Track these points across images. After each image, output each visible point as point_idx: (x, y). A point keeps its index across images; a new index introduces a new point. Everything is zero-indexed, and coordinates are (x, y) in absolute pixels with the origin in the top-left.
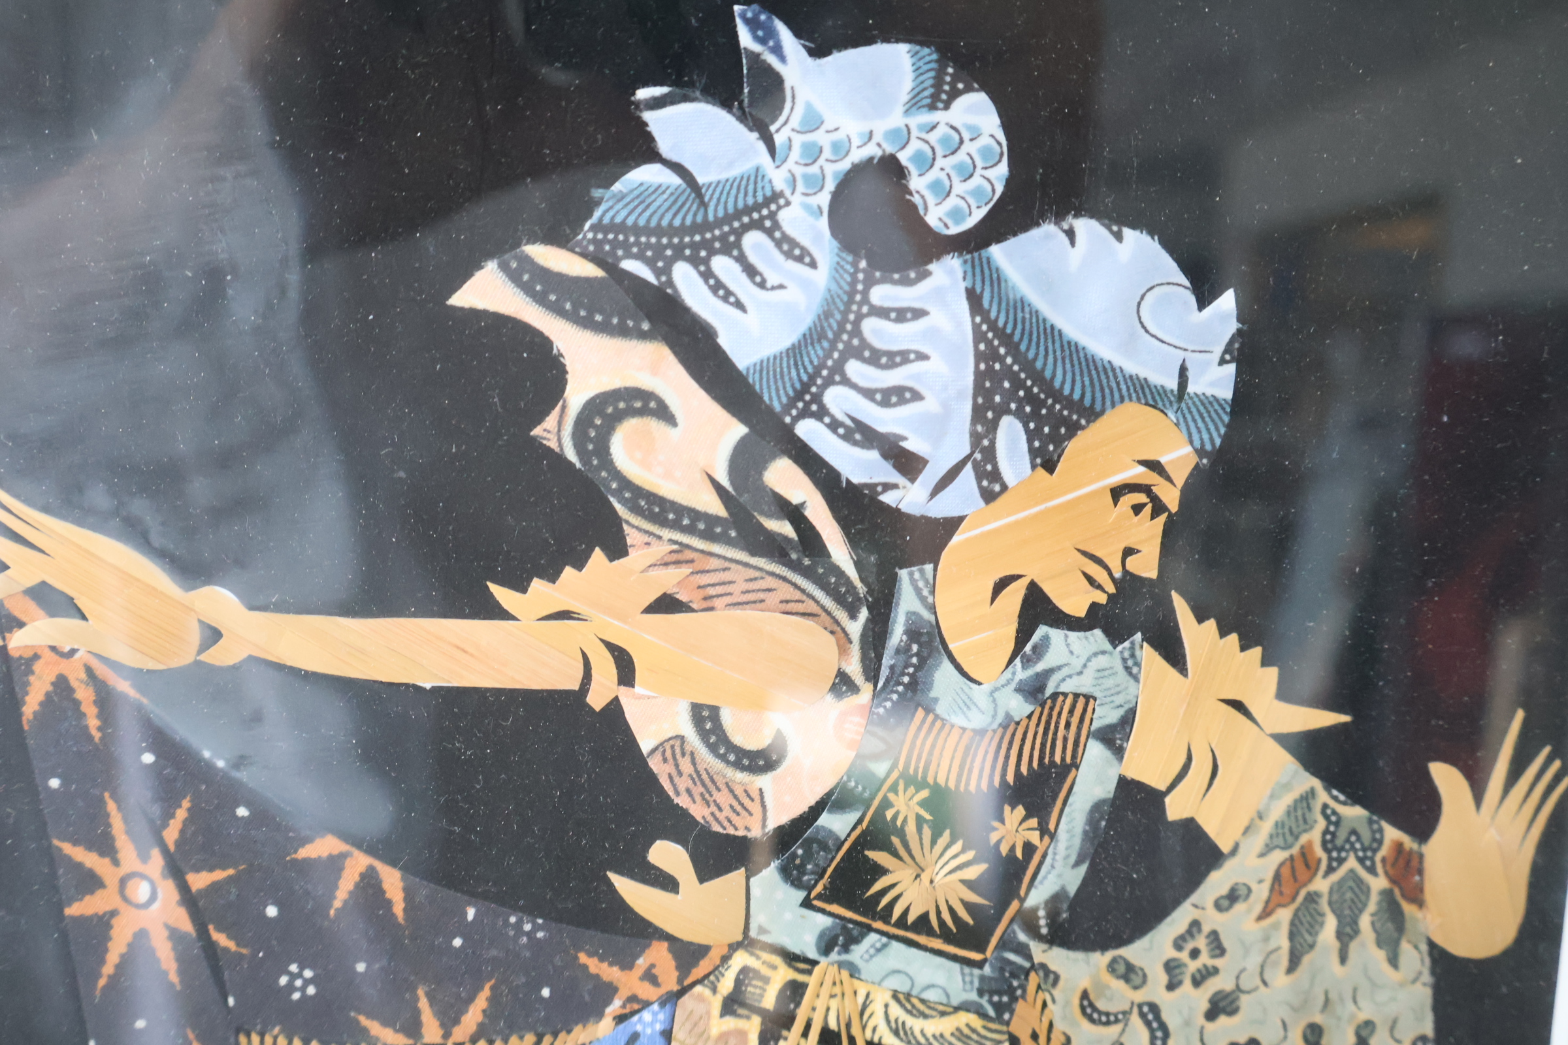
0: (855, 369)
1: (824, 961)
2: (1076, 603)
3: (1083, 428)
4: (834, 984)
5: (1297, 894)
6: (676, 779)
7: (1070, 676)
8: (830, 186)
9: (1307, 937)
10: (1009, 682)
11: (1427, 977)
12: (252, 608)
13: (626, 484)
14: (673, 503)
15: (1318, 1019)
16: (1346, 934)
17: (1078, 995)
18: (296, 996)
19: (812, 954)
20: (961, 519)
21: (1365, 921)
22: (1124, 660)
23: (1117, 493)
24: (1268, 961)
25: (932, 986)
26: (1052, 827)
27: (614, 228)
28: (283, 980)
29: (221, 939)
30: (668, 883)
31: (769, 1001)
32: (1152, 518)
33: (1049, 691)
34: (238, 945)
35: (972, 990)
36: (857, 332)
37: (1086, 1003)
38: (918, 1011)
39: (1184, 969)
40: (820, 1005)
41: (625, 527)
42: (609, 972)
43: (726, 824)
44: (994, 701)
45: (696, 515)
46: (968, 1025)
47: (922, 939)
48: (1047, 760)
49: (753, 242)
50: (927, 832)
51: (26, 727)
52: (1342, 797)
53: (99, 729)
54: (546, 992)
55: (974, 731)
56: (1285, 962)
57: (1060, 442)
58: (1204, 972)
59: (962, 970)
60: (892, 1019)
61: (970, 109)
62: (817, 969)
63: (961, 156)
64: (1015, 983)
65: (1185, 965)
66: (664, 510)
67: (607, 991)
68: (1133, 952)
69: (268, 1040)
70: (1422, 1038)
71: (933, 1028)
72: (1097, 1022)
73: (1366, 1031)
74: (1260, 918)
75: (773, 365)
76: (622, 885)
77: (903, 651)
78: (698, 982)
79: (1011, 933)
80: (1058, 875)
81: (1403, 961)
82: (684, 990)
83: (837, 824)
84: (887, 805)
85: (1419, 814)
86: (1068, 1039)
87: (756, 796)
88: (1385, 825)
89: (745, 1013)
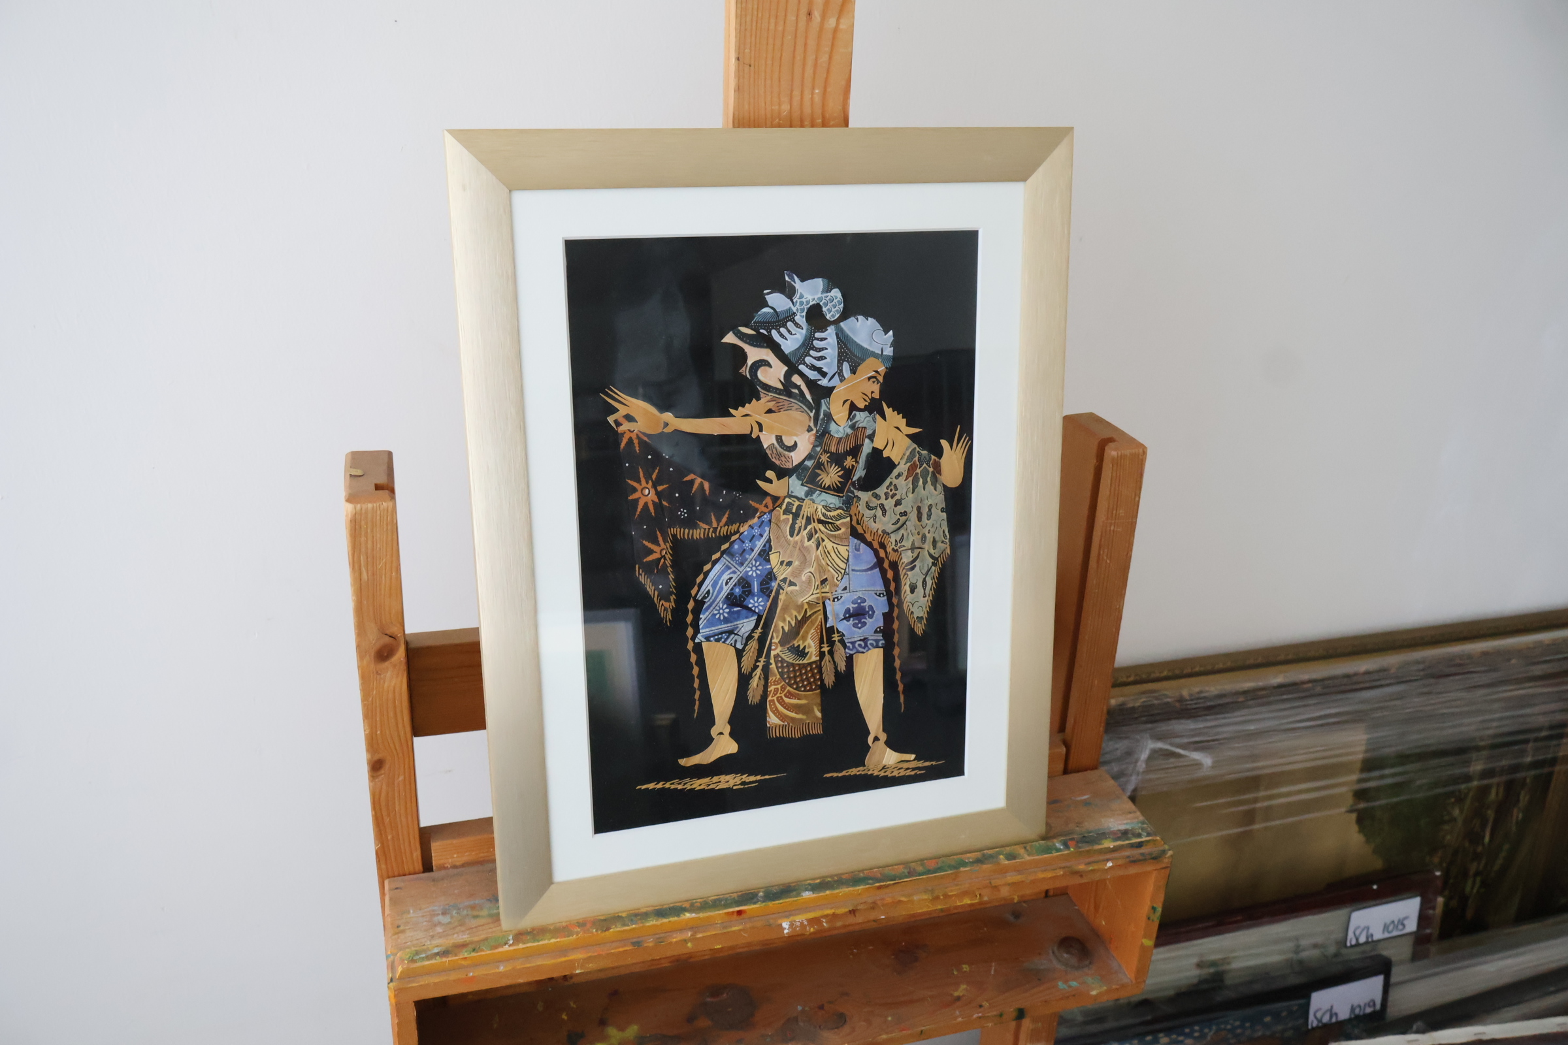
0: (812, 352)
1: (806, 499)
2: (861, 405)
3: (862, 364)
4: (809, 505)
5: (913, 474)
6: (772, 455)
7: (861, 423)
8: (806, 311)
9: (916, 484)
10: (847, 425)
11: (943, 493)
12: (676, 417)
13: (761, 382)
14: (771, 387)
15: (920, 505)
16: (925, 483)
17: (865, 503)
18: (682, 517)
19: (804, 497)
20: (835, 387)
21: (929, 479)
22: (873, 418)
23: (869, 378)
24: (908, 491)
25: (832, 503)
26: (858, 461)
27: (758, 322)
28: (679, 513)
29: (665, 503)
30: (770, 481)
31: (794, 511)
32: (877, 384)
33: (856, 427)
34: (669, 504)
35: (841, 504)
36: (812, 344)
37: (867, 505)
38: (829, 510)
39: (889, 494)
40: (806, 511)
41: (760, 393)
43: (784, 465)
44: (844, 430)
45: (777, 389)
46: (840, 513)
47: (829, 492)
48: (856, 444)
49: (790, 324)
50: (829, 464)
51: (621, 451)
52: (922, 449)
53: (639, 450)
54: (742, 512)
55: (839, 438)
56: (911, 491)
57: (856, 367)
58: (894, 495)
59: (838, 498)
60: (823, 512)
61: (835, 292)
62: (805, 501)
63: (833, 303)
64: (851, 501)
66: (770, 389)
67: (756, 510)
68: (877, 491)
69: (675, 529)
70: (943, 508)
71: (832, 514)
72: (870, 510)
73: (930, 507)
74: (905, 480)
75: (793, 353)
76: (759, 482)
77: (823, 419)
78: (777, 507)
79: (849, 488)
80: (860, 473)
81: (937, 489)
82: (774, 509)
83: (809, 463)
84: (820, 458)
85: (939, 453)
86: (863, 515)
87: (790, 457)
88: (932, 455)
89: (789, 513)
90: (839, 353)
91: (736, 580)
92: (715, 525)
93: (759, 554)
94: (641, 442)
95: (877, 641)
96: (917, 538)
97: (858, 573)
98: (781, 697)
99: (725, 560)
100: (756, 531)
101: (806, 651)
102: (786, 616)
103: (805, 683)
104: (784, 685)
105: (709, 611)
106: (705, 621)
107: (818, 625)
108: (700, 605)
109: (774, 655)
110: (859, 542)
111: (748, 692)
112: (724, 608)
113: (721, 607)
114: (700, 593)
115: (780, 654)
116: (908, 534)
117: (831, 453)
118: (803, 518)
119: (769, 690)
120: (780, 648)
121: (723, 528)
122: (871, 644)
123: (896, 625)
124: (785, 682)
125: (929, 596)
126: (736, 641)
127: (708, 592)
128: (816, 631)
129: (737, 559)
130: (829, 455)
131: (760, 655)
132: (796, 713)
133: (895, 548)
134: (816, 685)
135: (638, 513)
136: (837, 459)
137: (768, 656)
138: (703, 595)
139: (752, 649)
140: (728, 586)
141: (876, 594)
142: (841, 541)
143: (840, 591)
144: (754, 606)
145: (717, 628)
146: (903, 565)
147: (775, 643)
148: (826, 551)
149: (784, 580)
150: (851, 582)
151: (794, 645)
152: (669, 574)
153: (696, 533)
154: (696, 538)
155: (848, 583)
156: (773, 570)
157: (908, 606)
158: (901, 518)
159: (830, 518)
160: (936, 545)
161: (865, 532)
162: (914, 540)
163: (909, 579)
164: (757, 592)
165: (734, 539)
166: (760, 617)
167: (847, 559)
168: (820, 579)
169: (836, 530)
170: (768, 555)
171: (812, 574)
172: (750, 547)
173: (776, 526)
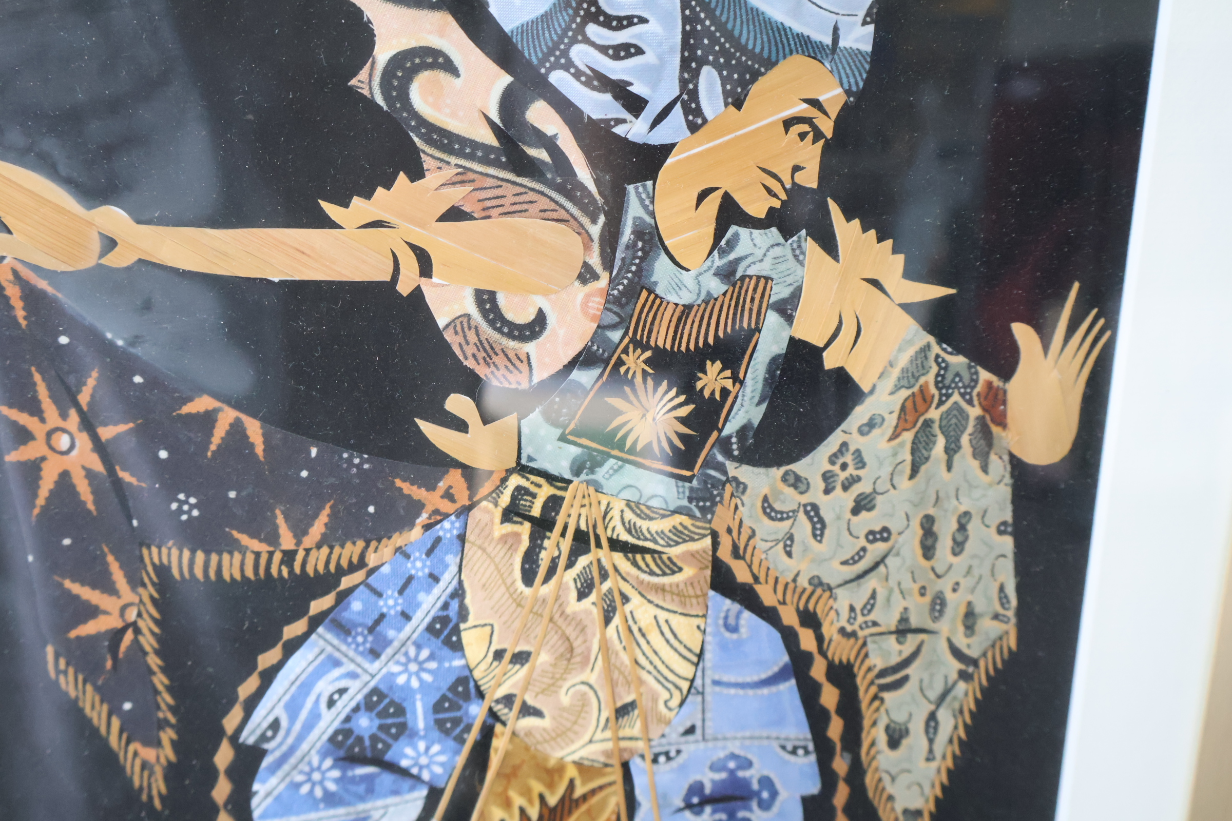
0: (592, 30)
1: (576, 481)
2: (757, 207)
3: (763, 74)
4: (584, 497)
5: (917, 421)
6: (465, 347)
7: (754, 263)
9: (924, 452)
10: (709, 268)
11: (1008, 480)
12: (139, 222)
13: (422, 122)
14: (458, 136)
15: (931, 511)
16: (951, 450)
17: (761, 499)
19: (567, 475)
20: (673, 145)
21: (965, 440)
22: (793, 250)
23: (788, 124)
24: (896, 470)
25: (655, 496)
26: (741, 376)
28: (175, 506)
29: (125, 476)
30: (461, 426)
31: (536, 512)
32: (814, 142)
33: (739, 275)
34: (138, 481)
35: (684, 498)
36: (594, 2)
37: (766, 505)
38: (646, 514)
39: (836, 478)
40: (574, 512)
41: (422, 155)
42: (417, 493)
43: (502, 379)
44: (699, 282)
45: (475, 145)
46: (681, 524)
47: (647, 462)
48: (737, 327)
50: (649, 381)
52: (949, 349)
53: (25, 318)
54: (371, 509)
55: (684, 306)
56: (908, 471)
57: (746, 85)
58: (851, 480)
59: (676, 483)
60: (626, 521)
62: (571, 487)
64: (715, 492)
65: (837, 475)
66: (450, 142)
67: (417, 507)
68: (799, 467)
69: (164, 551)
70: (1004, 523)
71: (656, 526)
72: (774, 518)
73: (964, 518)
74: (891, 439)
75: (531, 28)
76: (427, 428)
77: (631, 246)
78: (482, 499)
79: (711, 455)
80: (745, 411)
81: (991, 468)
82: (473, 504)
83: (584, 378)
84: (620, 363)
85: (1004, 360)
86: (754, 532)
87: (524, 358)
88: (979, 369)
89: (520, 520)
90: (686, 36)
91: (360, 697)
92: (287, 541)
93: (430, 629)
94: (31, 294)
96: (918, 603)
97: (732, 691)
99: (321, 643)
100: (418, 566)
102: (512, 793)
105: (280, 773)
106: (270, 800)
107: (608, 818)
108: (247, 759)
110: (736, 607)
112: (324, 767)
113: (315, 763)
114: (250, 725)
116: (891, 591)
117: (656, 349)
118: (563, 535)
121: (314, 553)
125: (944, 757)
127: (275, 725)
129: (360, 639)
130: (648, 354)
133: (849, 629)
135: (40, 501)
136: (676, 369)
138: (258, 732)
140: (334, 710)
141: (783, 748)
142: (684, 604)
143: (674, 734)
144: (416, 764)
145: (305, 817)
146: (871, 675)
148: (635, 628)
149: (508, 700)
150: (708, 715)
152: (154, 673)
153: (231, 565)
154: (231, 576)
155: (700, 716)
156: (471, 671)
157: (880, 780)
158: (869, 547)
159: (648, 536)
160: (974, 624)
161: (756, 579)
162: (906, 609)
163: (887, 712)
164: (426, 729)
165: (351, 585)
166: (434, 794)
167: (698, 651)
168: (615, 702)
169: (668, 571)
170: (456, 631)
171: (591, 687)
172: (399, 608)
173: (480, 552)
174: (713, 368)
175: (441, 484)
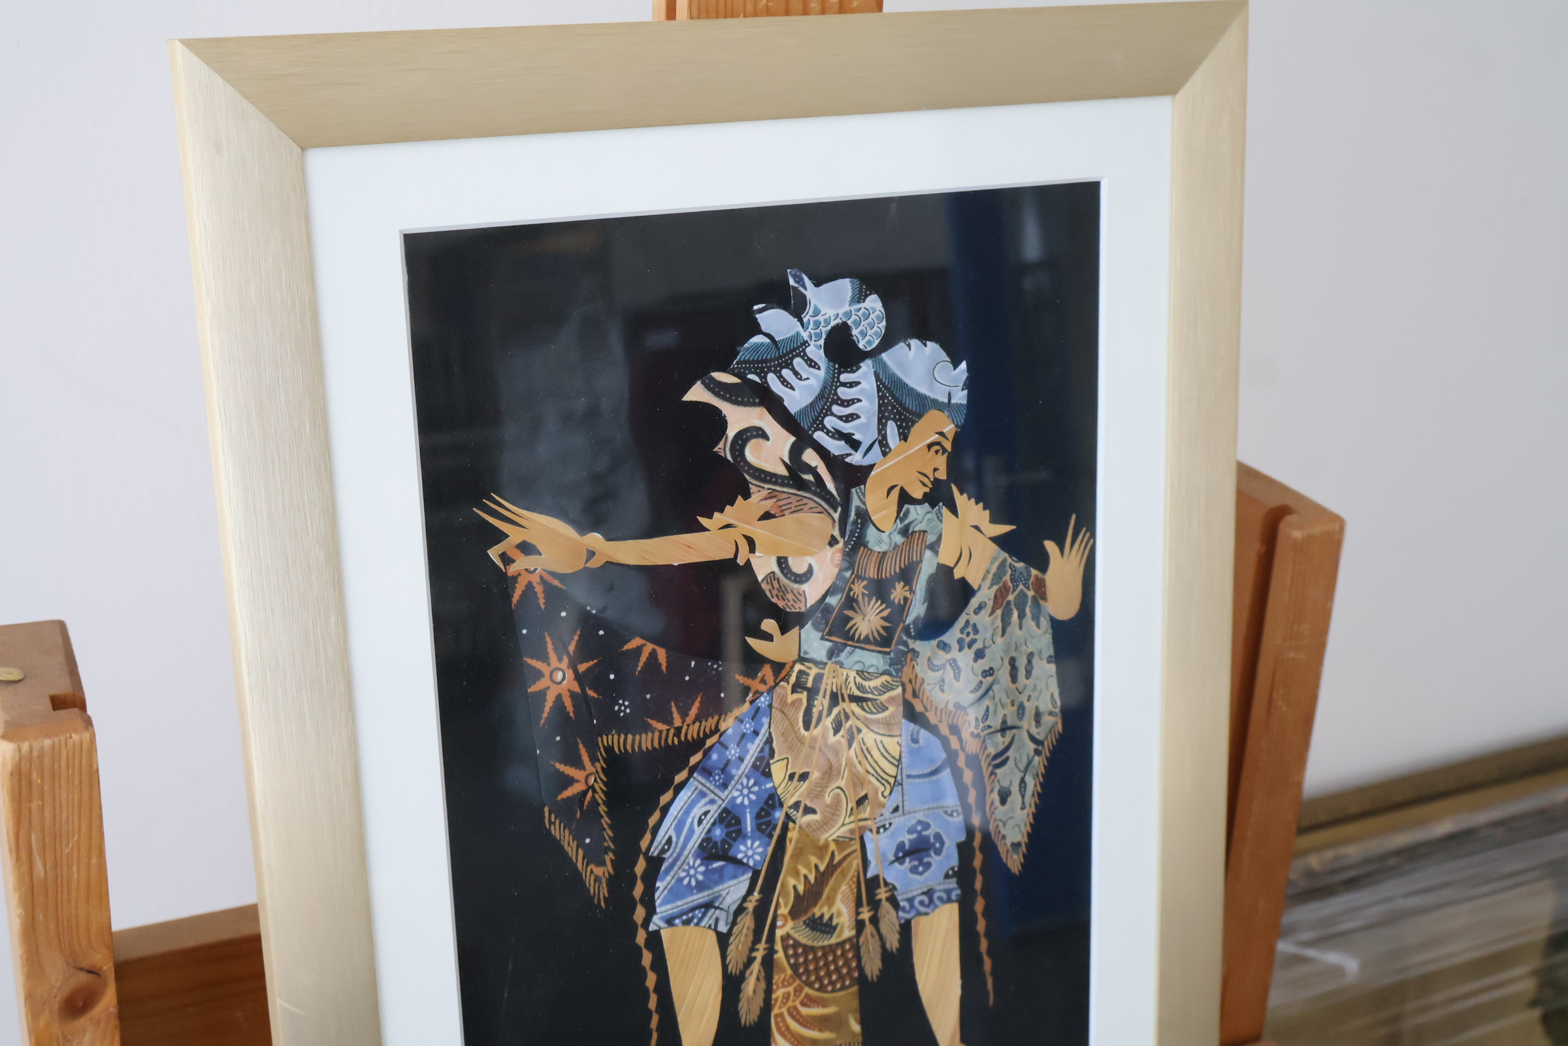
0: (836, 409)
1: (829, 663)
2: (917, 493)
3: (917, 422)
4: (834, 672)
5: (1003, 602)
6: (772, 591)
7: (918, 524)
8: (824, 336)
9: (1008, 620)
10: (895, 530)
11: (1050, 631)
12: (609, 539)
13: (751, 466)
14: (769, 473)
15: (1014, 654)
16: (1021, 616)
17: (927, 659)
18: (622, 714)
19: (825, 660)
20: (875, 464)
21: (1028, 610)
22: (937, 514)
23: (930, 446)
24: (994, 633)
25: (872, 666)
26: (914, 589)
27: (745, 362)
28: (617, 708)
29: (591, 693)
30: (768, 637)
31: (809, 684)
32: (943, 454)
33: (910, 532)
34: (598, 695)
35: (886, 665)
36: (836, 394)
37: (929, 663)
38: (867, 678)
39: (964, 642)
40: (830, 682)
41: (750, 486)
43: (791, 607)
44: (890, 538)
45: (778, 476)
46: (886, 681)
47: (867, 646)
48: (910, 561)
49: (798, 362)
50: (866, 599)
51: (513, 608)
52: (1016, 560)
53: (544, 604)
54: (722, 696)
55: (883, 552)
56: (1000, 633)
57: (908, 428)
58: (972, 642)
59: (883, 656)
60: (857, 683)
61: (872, 301)
62: (827, 667)
63: (870, 320)
64: (903, 659)
66: (764, 476)
67: (747, 690)
68: (946, 637)
69: (610, 737)
70: (1050, 657)
72: (934, 670)
73: (1030, 656)
74: (990, 615)
75: (803, 412)
76: (751, 641)
77: (855, 523)
78: (782, 680)
79: (900, 637)
80: (918, 609)
81: (1041, 625)
82: (777, 684)
83: (833, 601)
84: (850, 589)
85: (1042, 563)
86: (923, 680)
87: (802, 593)
88: (1031, 569)
89: (801, 690)
90: (880, 406)
91: (716, 815)
92: (677, 722)
94: (549, 589)
95: (948, 892)
96: (1010, 711)
97: (917, 780)
98: (795, 1008)
99: (696, 783)
100: (748, 727)
101: (834, 923)
102: (800, 867)
103: (834, 977)
104: (799, 985)
105: (672, 873)
106: (666, 892)
107: (853, 876)
108: (655, 865)
109: (782, 937)
110: (917, 727)
111: (740, 1005)
112: (696, 865)
113: (691, 864)
114: (655, 844)
115: (792, 933)
116: (996, 705)
117: (870, 579)
118: (824, 697)
119: (774, 996)
120: (790, 924)
121: (691, 726)
122: (940, 899)
123: (978, 862)
124: (801, 980)
125: (1030, 805)
126: (717, 920)
127: (669, 841)
128: (850, 887)
129: (717, 777)
130: (865, 582)
131: (757, 939)
132: (820, 1030)
133: (976, 732)
134: (852, 979)
135: (545, 715)
136: (880, 590)
137: (771, 939)
138: (660, 848)
139: (745, 931)
140: (701, 827)
141: (946, 813)
142: (889, 730)
144: (746, 856)
145: (685, 901)
146: (989, 760)
147: (784, 916)
148: (864, 749)
149: (796, 805)
150: (905, 798)
151: (813, 915)
152: (602, 817)
153: (646, 740)
154: (647, 748)
155: (901, 799)
156: (776, 790)
157: (997, 826)
158: (983, 680)
159: (869, 690)
160: (1040, 719)
161: (926, 709)
162: (1005, 715)
163: (998, 781)
164: (752, 831)
165: (711, 744)
166: (756, 874)
167: (898, 758)
168: (855, 796)
169: (880, 710)
170: (768, 765)
171: (841, 789)
172: (737, 755)
173: (780, 713)
174: (899, 586)
175: (759, 675)
